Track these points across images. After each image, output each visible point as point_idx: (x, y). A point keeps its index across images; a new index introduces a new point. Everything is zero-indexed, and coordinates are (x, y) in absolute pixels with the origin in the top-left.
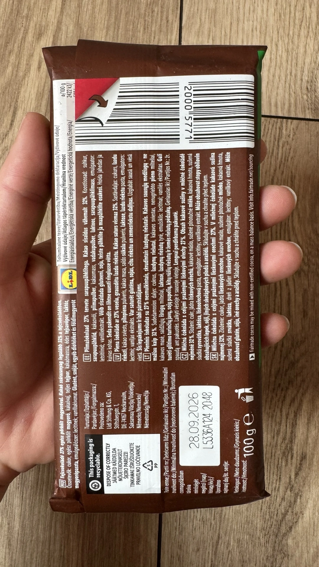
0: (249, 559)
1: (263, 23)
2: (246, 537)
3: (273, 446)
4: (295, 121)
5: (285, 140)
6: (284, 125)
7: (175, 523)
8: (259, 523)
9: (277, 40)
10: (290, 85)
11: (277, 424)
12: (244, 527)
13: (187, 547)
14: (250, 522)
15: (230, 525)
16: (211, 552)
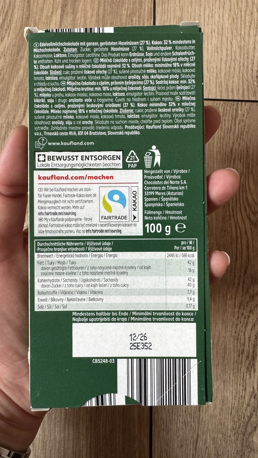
0: (222, 453)
1: (220, 26)
2: (220, 436)
3: (239, 363)
4: (248, 103)
5: (241, 119)
6: (239, 106)
7: (163, 425)
8: (230, 424)
9: (231, 39)
10: (243, 75)
11: (242, 345)
12: (217, 428)
13: (173, 444)
14: (223, 424)
15: (206, 426)
16: (192, 448)
